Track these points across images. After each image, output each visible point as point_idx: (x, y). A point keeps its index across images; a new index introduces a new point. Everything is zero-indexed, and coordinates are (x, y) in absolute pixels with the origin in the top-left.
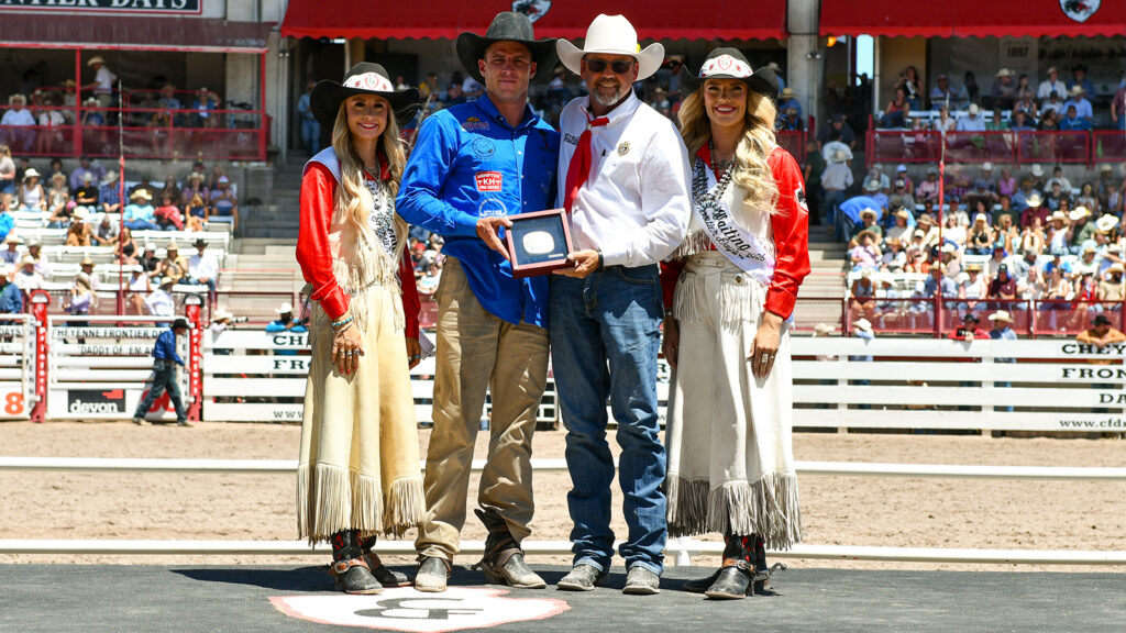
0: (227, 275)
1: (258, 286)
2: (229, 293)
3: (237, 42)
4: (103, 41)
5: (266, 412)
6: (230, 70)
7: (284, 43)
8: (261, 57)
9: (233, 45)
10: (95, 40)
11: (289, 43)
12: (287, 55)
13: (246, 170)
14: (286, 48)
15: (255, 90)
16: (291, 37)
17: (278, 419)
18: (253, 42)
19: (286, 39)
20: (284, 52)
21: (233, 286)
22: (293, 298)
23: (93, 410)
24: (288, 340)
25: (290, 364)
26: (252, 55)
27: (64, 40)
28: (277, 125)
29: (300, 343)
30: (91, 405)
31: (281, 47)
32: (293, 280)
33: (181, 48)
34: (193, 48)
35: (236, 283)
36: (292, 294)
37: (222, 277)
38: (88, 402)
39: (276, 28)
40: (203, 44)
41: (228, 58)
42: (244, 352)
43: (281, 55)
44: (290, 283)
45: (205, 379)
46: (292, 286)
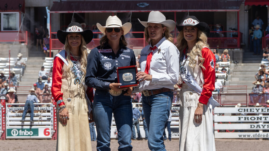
0: (225, 88)
1: (236, 91)
2: (226, 94)
3: (229, 8)
4: (184, 9)
5: (236, 135)
6: (228, 18)
7: (246, 7)
8: (238, 12)
9: (228, 9)
10: (181, 9)
11: (248, 7)
12: (247, 11)
13: (233, 52)
14: (247, 9)
15: (237, 24)
16: (249, 6)
17: (240, 137)
18: (235, 8)
19: (247, 6)
20: (246, 11)
21: (227, 92)
22: (247, 95)
23: (177, 135)
24: (243, 110)
25: (244, 119)
26: (235, 12)
27: (170, 9)
28: (245, 36)
29: (247, 111)
30: (176, 133)
31: (245, 9)
32: (246, 89)
33: (210, 10)
34: (214, 10)
35: (228, 91)
36: (246, 94)
37: (224, 89)
38: (175, 132)
39: (244, 2)
40: (218, 9)
41: (227, 13)
42: (231, 114)
43: (245, 12)
44: (246, 90)
45: (215, 124)
46: (246, 91)
